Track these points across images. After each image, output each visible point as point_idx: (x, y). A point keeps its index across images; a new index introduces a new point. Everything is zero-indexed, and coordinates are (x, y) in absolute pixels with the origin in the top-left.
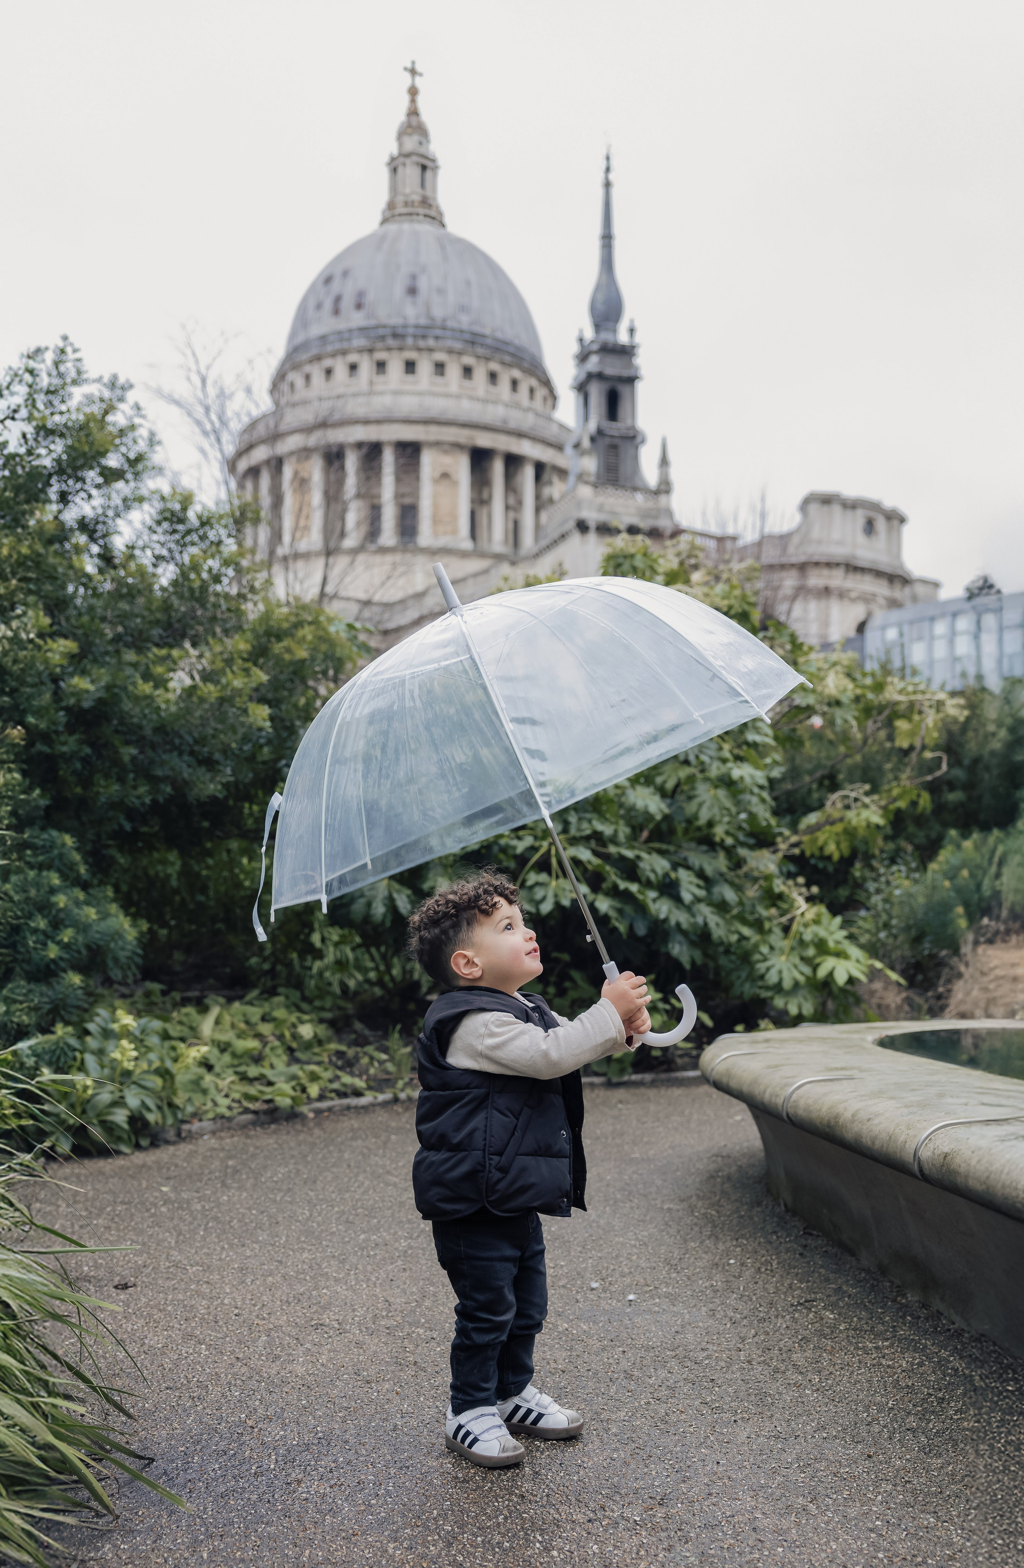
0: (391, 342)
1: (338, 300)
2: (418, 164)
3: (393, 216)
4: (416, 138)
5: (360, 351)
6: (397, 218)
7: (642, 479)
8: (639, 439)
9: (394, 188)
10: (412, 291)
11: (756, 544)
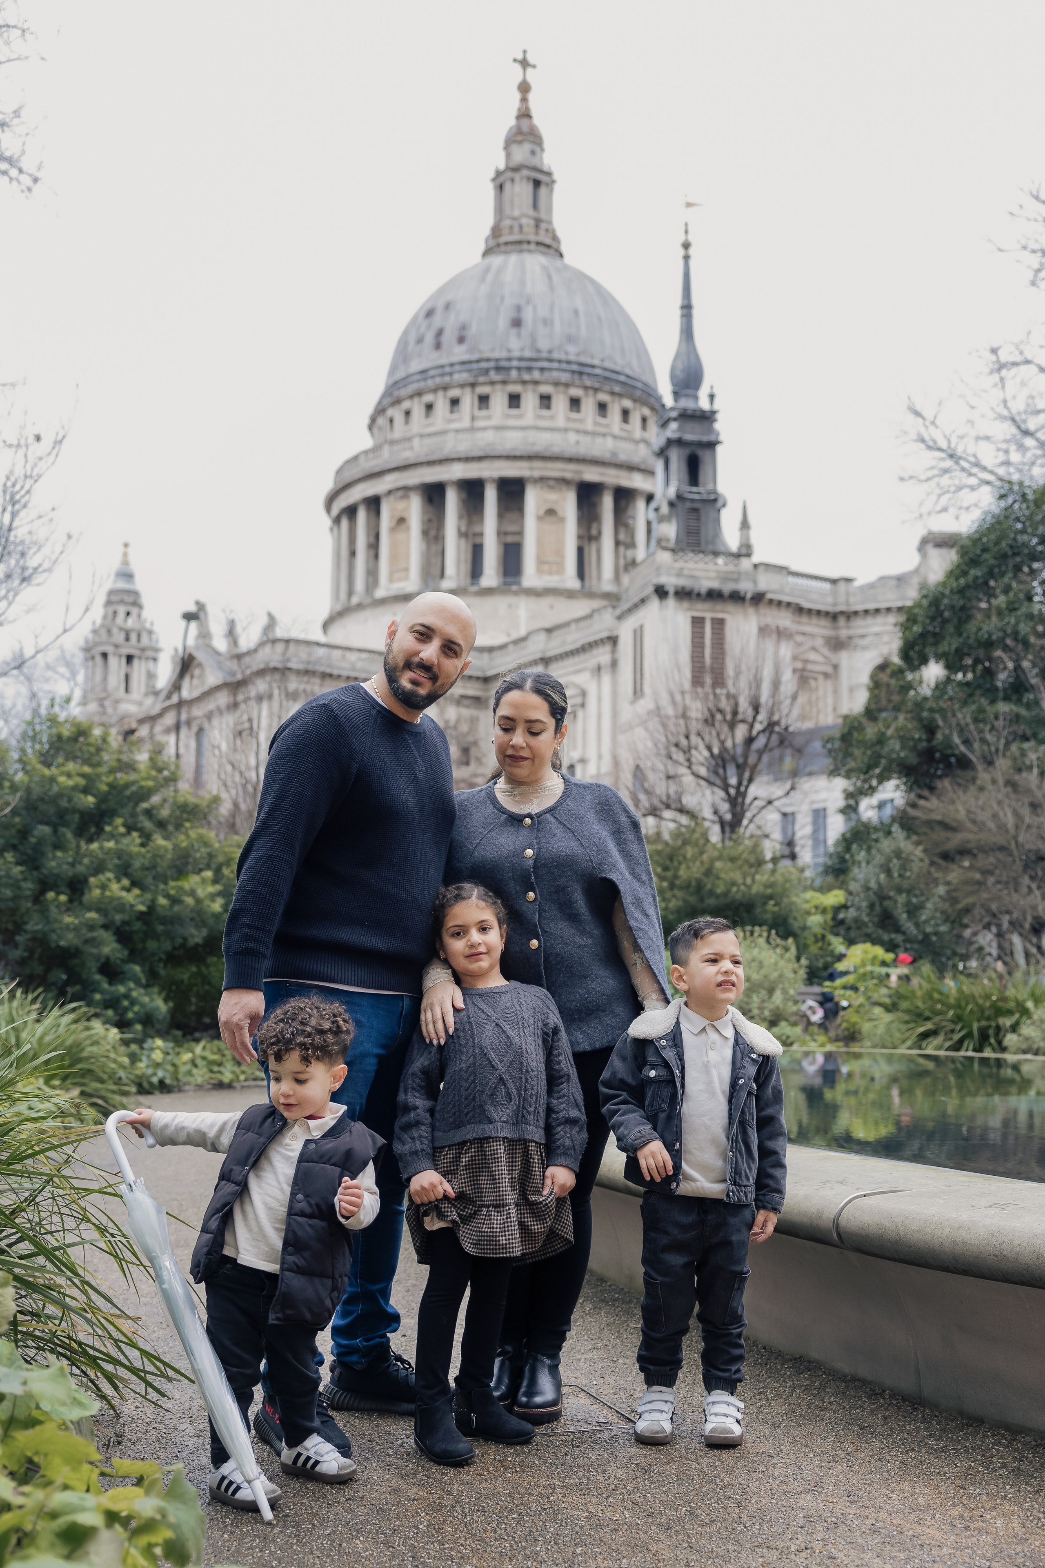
0: (493, 376)
1: (440, 333)
2: (528, 178)
3: (498, 245)
4: (527, 147)
5: (462, 386)
6: (503, 248)
7: (724, 544)
8: (719, 504)
9: (499, 209)
10: (517, 323)
11: (871, 586)
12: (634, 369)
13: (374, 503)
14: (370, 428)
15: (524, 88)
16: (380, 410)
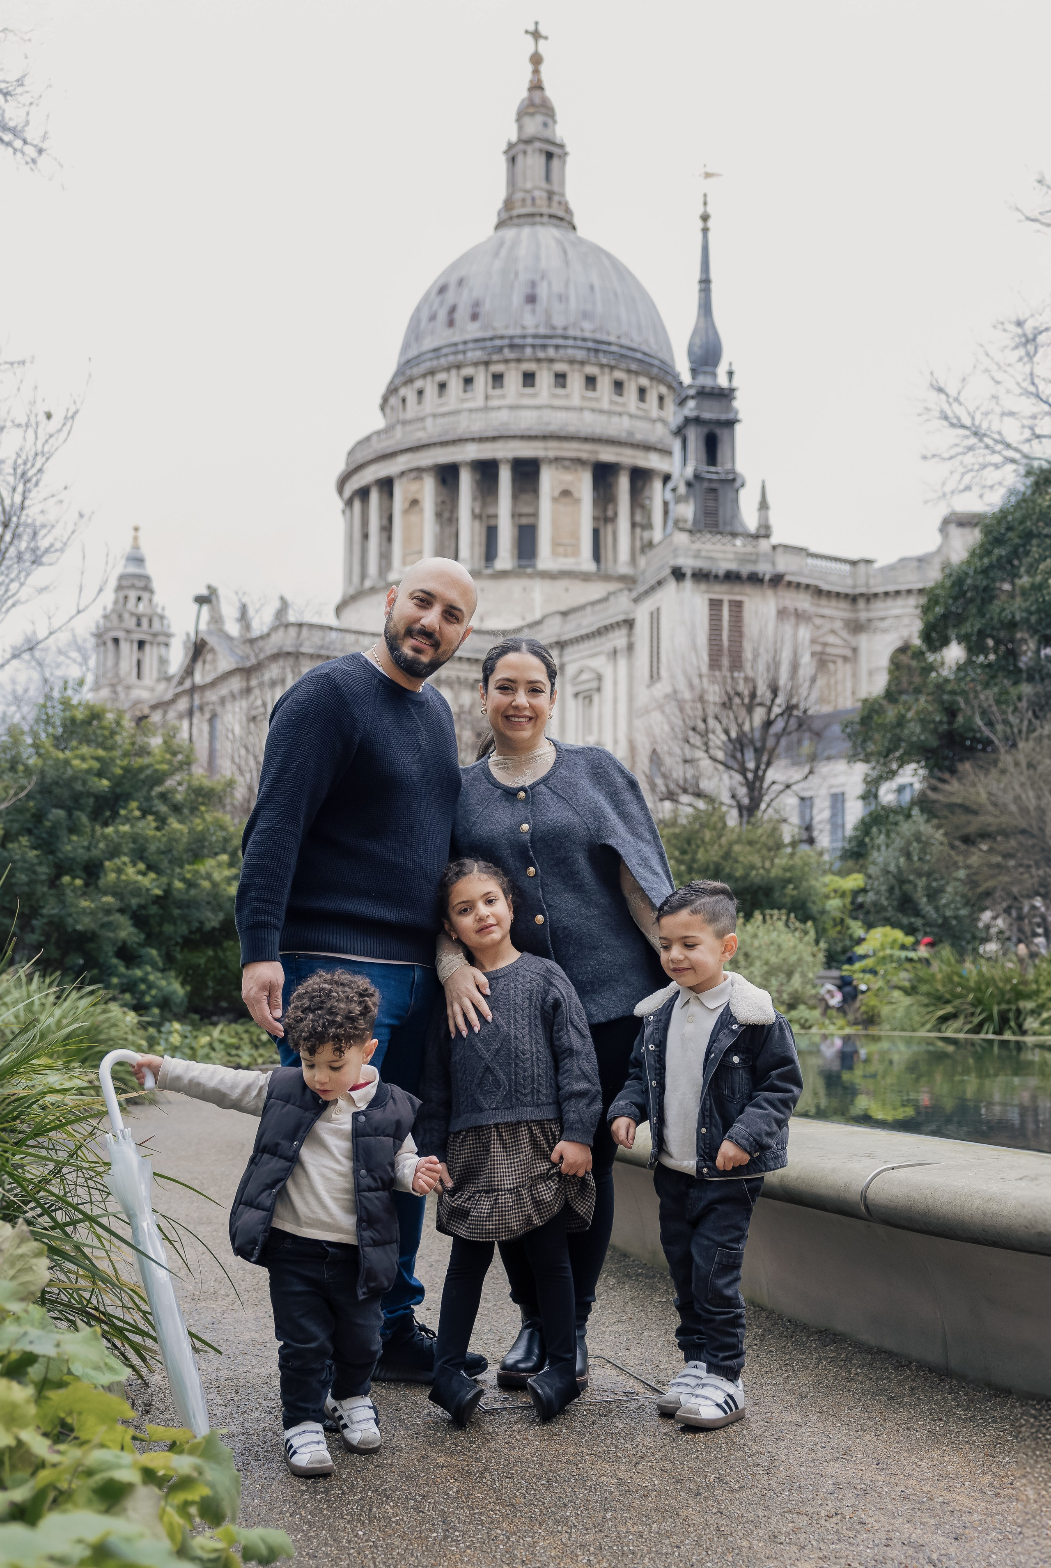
0: (508, 354)
1: (453, 310)
2: (541, 151)
3: (511, 218)
4: (539, 119)
5: (476, 364)
6: (516, 221)
7: (742, 524)
8: (738, 483)
9: (512, 182)
10: (531, 299)
11: (892, 568)
12: (652, 346)
13: (386, 485)
14: (383, 408)
15: (536, 60)
16: (392, 390)
